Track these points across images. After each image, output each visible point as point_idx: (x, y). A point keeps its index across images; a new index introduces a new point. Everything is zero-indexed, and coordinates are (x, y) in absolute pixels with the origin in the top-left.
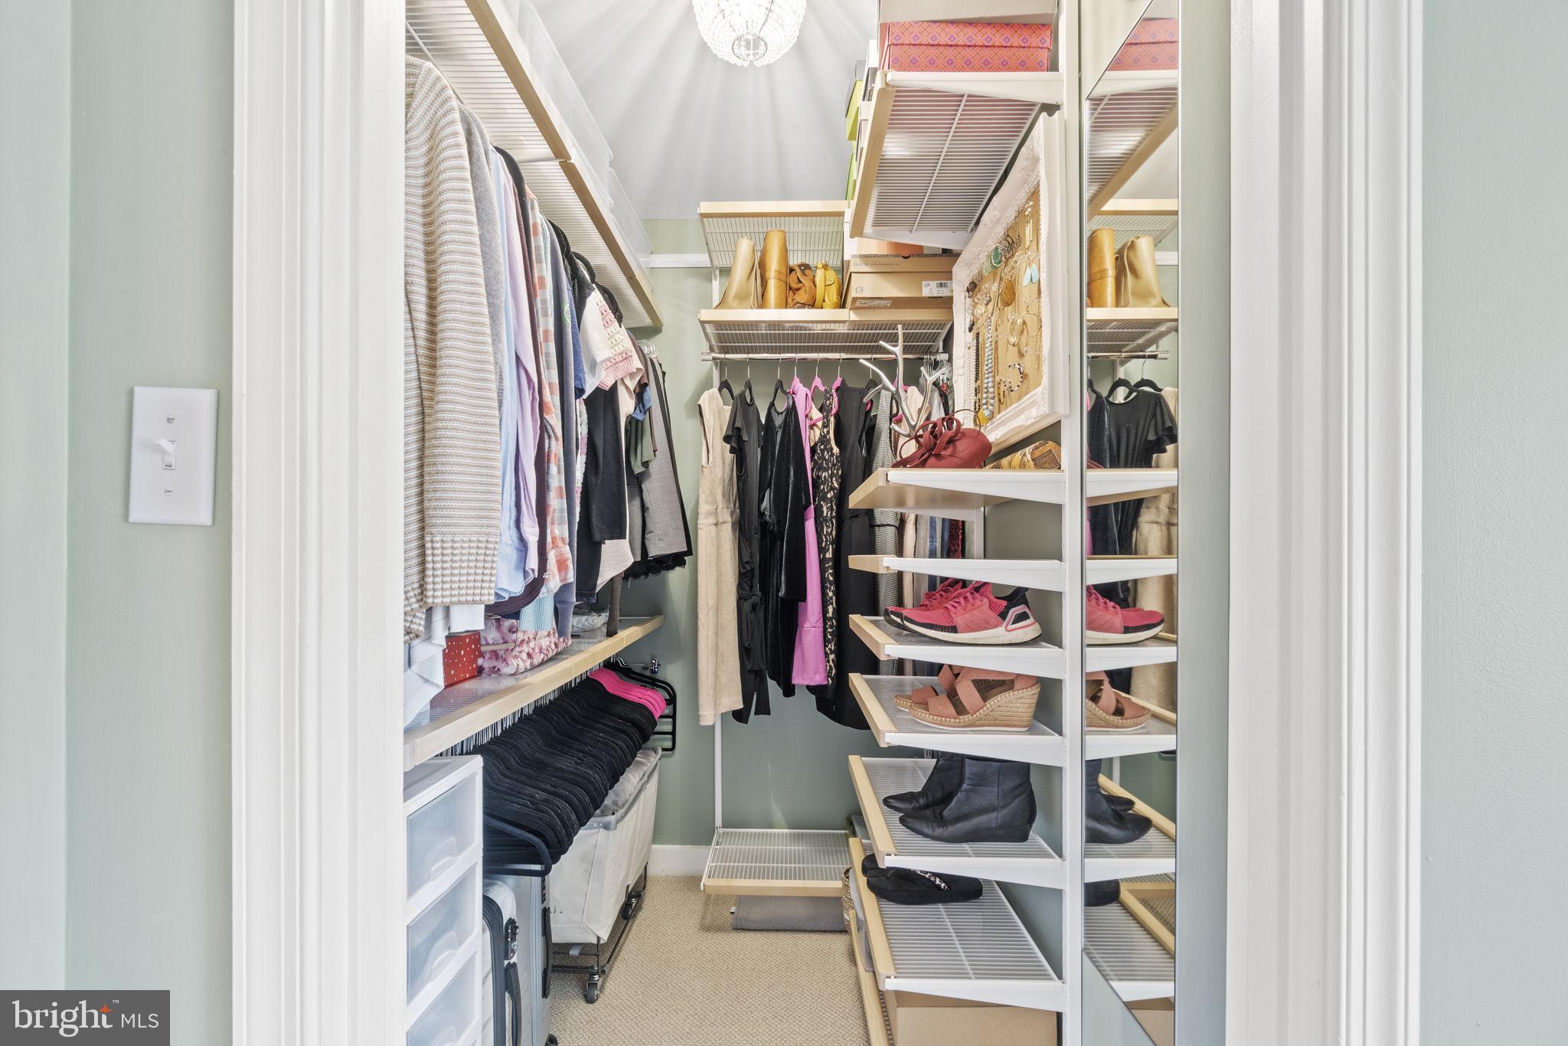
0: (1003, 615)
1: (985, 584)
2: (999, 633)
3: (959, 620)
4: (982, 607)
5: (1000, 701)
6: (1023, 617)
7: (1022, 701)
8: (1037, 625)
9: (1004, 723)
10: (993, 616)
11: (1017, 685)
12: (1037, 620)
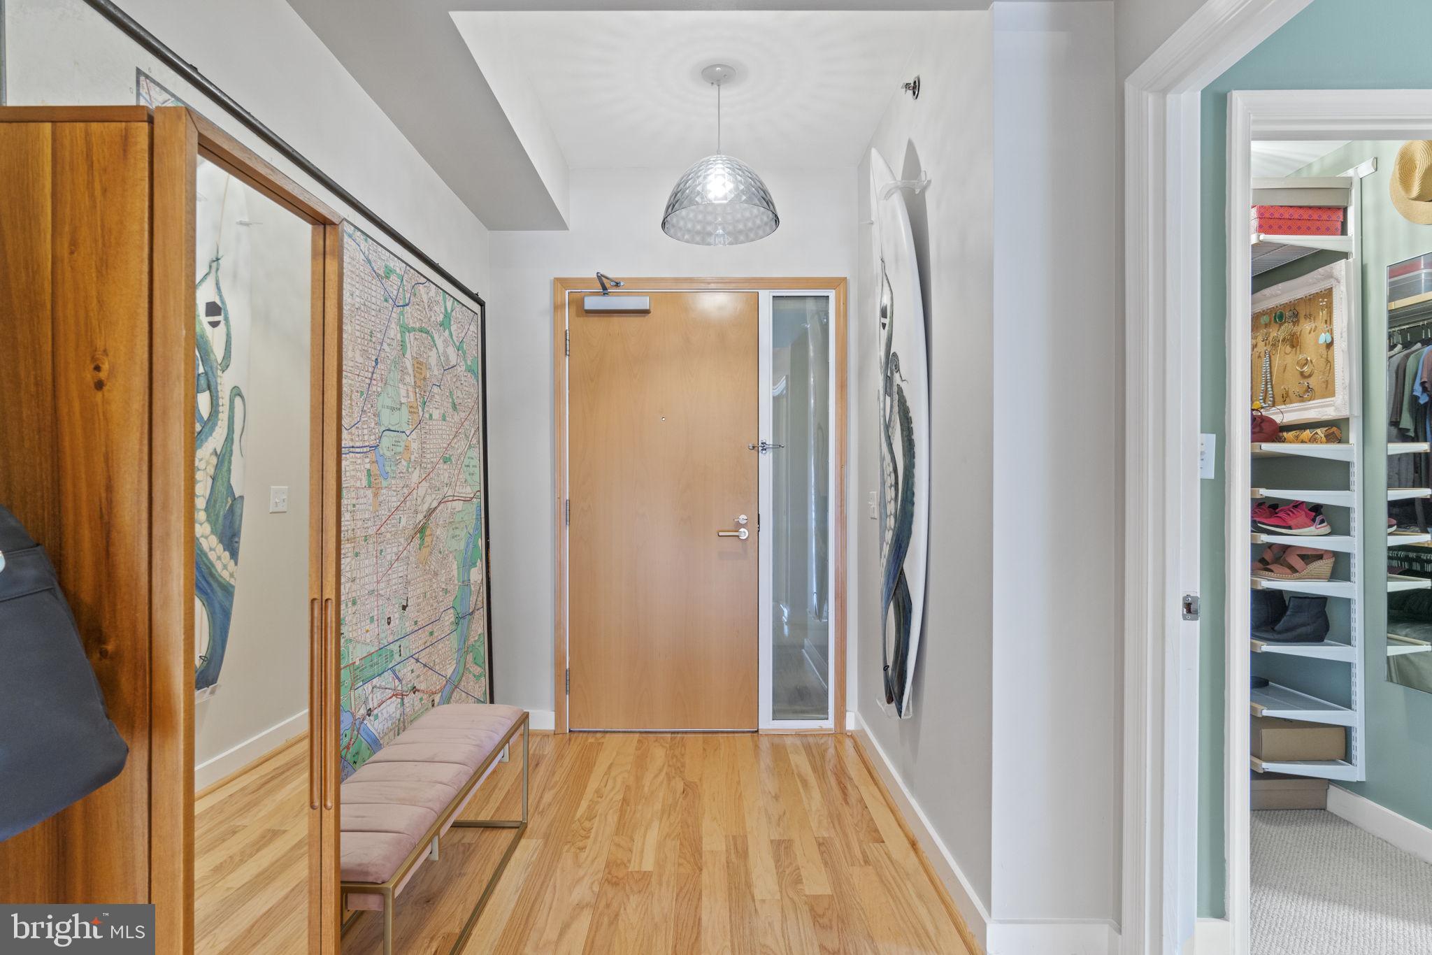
0: (1314, 520)
1: (1303, 502)
2: (1312, 529)
3: (1291, 523)
4: (1302, 517)
5: (1316, 566)
6: (1322, 521)
7: (1325, 565)
8: (1329, 526)
9: (1318, 577)
10: (1308, 521)
11: (1324, 557)
12: (1329, 524)
